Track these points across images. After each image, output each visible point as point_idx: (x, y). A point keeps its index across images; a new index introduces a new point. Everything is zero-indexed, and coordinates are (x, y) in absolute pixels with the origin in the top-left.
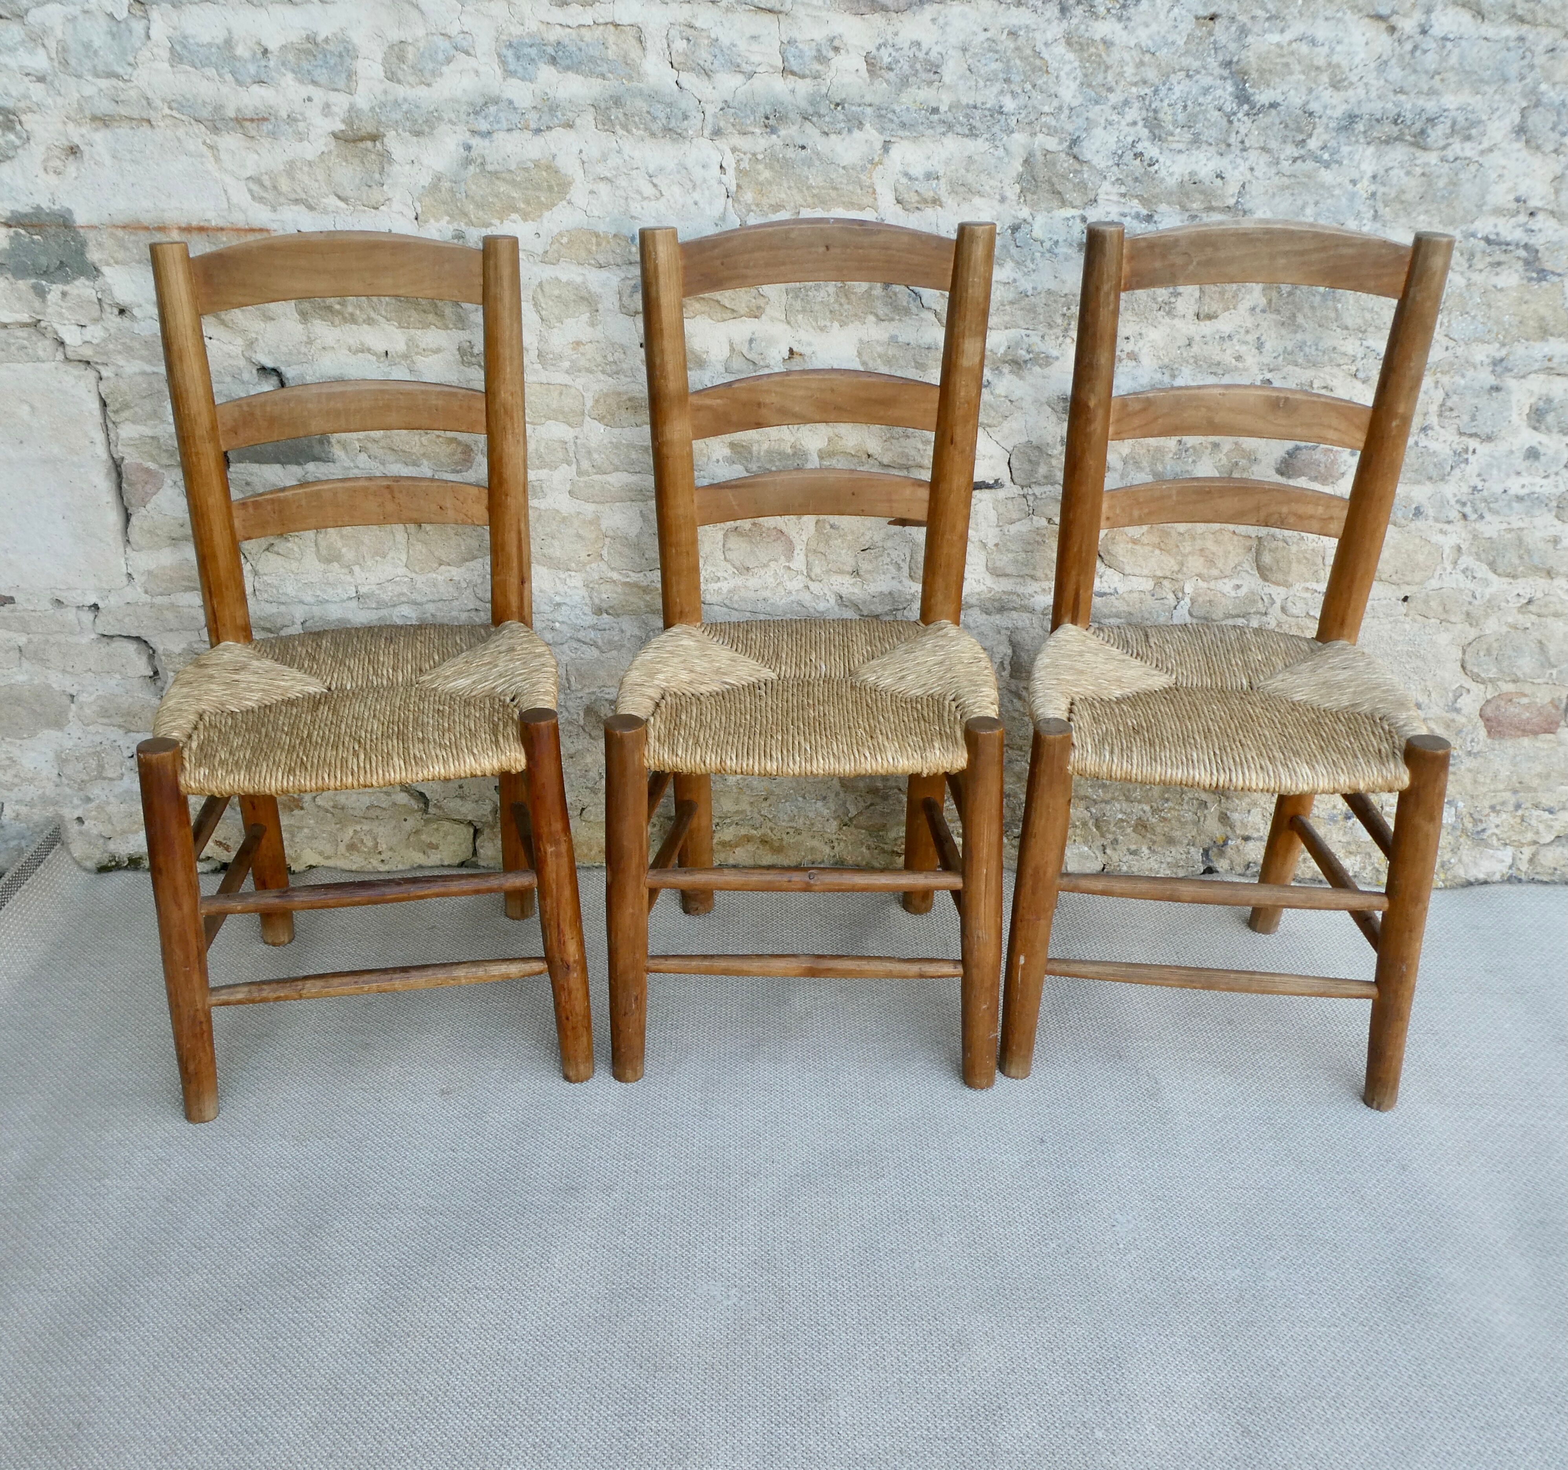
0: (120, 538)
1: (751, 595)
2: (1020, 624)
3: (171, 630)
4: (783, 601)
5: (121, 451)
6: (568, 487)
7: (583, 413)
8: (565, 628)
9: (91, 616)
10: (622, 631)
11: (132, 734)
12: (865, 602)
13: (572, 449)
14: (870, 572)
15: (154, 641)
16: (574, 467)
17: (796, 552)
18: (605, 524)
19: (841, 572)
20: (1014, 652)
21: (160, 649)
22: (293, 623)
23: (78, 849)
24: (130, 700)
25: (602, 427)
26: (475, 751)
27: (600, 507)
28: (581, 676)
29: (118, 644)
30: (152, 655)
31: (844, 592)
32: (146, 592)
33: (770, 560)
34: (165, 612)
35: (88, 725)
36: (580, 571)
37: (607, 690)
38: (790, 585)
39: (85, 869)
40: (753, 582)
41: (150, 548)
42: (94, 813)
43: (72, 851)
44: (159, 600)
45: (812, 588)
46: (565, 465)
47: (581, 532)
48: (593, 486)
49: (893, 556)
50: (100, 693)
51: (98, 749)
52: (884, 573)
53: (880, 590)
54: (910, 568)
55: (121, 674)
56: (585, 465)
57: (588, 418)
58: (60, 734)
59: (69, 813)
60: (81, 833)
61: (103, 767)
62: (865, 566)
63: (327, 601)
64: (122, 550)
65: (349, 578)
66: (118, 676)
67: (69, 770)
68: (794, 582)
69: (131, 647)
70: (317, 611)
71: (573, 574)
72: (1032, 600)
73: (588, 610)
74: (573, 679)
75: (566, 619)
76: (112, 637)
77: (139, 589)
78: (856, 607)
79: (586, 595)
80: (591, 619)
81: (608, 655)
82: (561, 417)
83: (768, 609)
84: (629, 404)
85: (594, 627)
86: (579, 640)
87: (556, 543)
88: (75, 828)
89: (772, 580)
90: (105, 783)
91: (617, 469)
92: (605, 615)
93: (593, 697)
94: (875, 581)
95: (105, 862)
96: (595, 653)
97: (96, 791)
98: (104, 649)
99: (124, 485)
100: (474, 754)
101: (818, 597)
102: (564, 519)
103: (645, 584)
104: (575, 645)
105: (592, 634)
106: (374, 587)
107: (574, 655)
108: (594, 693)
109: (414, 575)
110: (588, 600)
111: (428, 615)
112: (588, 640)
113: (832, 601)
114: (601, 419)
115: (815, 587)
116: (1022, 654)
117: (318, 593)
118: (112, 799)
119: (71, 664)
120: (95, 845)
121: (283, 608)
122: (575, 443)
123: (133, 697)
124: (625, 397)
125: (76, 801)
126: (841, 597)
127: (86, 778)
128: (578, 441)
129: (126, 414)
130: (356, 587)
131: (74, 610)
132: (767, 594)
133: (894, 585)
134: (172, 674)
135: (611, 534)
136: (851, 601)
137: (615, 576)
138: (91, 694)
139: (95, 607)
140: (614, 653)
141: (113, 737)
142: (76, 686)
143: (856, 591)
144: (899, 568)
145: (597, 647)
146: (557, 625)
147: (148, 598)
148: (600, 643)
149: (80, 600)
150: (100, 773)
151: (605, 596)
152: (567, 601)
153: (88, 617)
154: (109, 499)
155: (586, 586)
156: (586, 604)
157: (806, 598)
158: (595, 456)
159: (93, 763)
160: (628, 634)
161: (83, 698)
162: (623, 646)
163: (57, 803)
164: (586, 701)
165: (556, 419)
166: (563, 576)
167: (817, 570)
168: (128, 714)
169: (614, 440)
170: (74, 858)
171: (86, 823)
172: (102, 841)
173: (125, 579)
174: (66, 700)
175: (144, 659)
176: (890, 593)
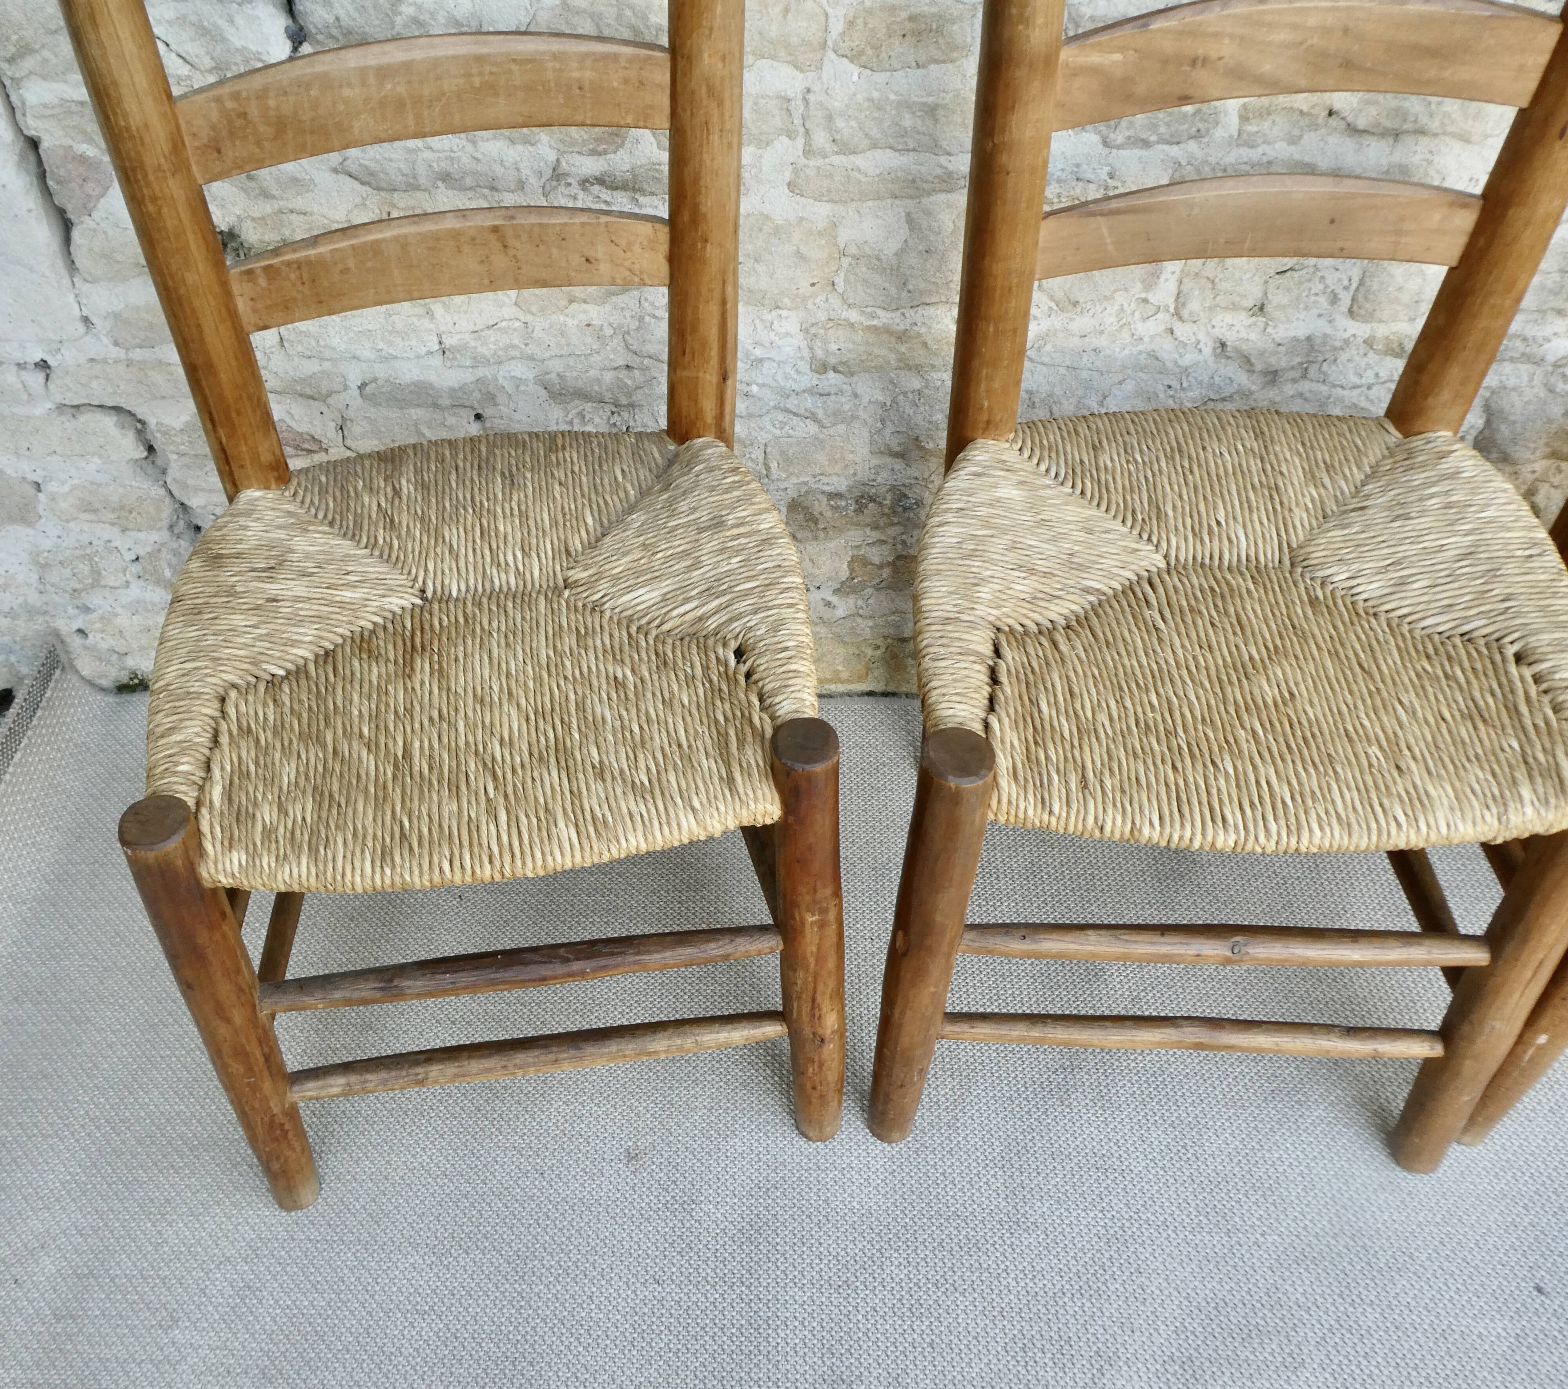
0: (60, 264)
1: (1075, 343)
2: (1512, 382)
3: (164, 398)
4: (1126, 352)
5: (33, 126)
6: (788, 176)
7: (824, 45)
8: (767, 394)
9: (40, 376)
10: (856, 396)
11: (132, 533)
12: (1262, 353)
13: (798, 108)
14: (1282, 307)
15: (141, 411)
16: (800, 142)
17: (1163, 277)
18: (845, 235)
19: (1234, 307)
20: (1488, 422)
21: (152, 422)
22: (346, 388)
23: (86, 666)
24: (121, 490)
25: (854, 71)
26: (696, 803)
27: (840, 209)
28: (787, 461)
29: (86, 418)
30: (141, 427)
31: (1231, 338)
32: (116, 344)
33: (1116, 291)
34: (151, 373)
35: (68, 521)
36: (797, 308)
37: (825, 480)
38: (1142, 329)
39: (103, 690)
40: (1081, 323)
41: (111, 279)
42: (98, 625)
43: (79, 667)
44: (137, 354)
45: (1178, 333)
46: (784, 139)
47: (804, 250)
48: (831, 176)
49: (1329, 282)
50: (76, 481)
51: (88, 551)
52: (1306, 308)
53: (1292, 334)
54: (1354, 299)
55: (100, 457)
56: (821, 138)
57: (831, 55)
58: (31, 532)
59: (66, 625)
60: (86, 648)
61: (99, 573)
62: (1277, 298)
63: (396, 357)
64: (66, 281)
65: (426, 323)
66: (96, 459)
67: (53, 576)
68: (1150, 323)
69: (109, 422)
70: (381, 371)
71: (784, 313)
72: (1547, 346)
73: (804, 367)
74: (774, 465)
75: (769, 381)
76: (77, 407)
77: (105, 340)
78: (1246, 361)
79: (804, 345)
80: (808, 380)
81: (832, 431)
82: (782, 54)
83: (1098, 363)
84: (908, 26)
85: (812, 391)
86: (787, 411)
87: (761, 268)
88: (76, 642)
89: (1112, 319)
90: (107, 592)
91: (874, 146)
92: (831, 374)
93: (804, 489)
94: (1288, 321)
95: (125, 680)
96: (812, 428)
97: (95, 599)
98: (70, 425)
99: (50, 183)
100: (693, 809)
101: (1185, 345)
102: (777, 230)
103: (902, 327)
104: (781, 417)
105: (809, 402)
106: (467, 337)
107: (778, 432)
108: (806, 483)
109: (529, 318)
110: (806, 353)
111: (553, 376)
112: (802, 411)
113: (1207, 351)
114: (854, 57)
115: (1183, 331)
116: (1503, 427)
117: (381, 345)
118: (119, 610)
119: (26, 445)
120: (108, 662)
121: (327, 365)
122: (806, 101)
123: (124, 486)
124: (904, 15)
125: (71, 611)
126: (1223, 345)
127: (78, 586)
128: (811, 97)
129: (28, 64)
130: (439, 336)
131: (14, 369)
132: (1102, 342)
133: (1319, 327)
134: (175, 457)
135: (853, 250)
136: (1238, 351)
137: (854, 316)
138: (63, 483)
139: (43, 365)
140: (841, 428)
141: (106, 537)
142: (39, 472)
143: (1253, 336)
145: (815, 420)
146: (755, 389)
147: (120, 353)
148: (820, 414)
149: (18, 356)
150: (98, 581)
151: (833, 347)
152: (773, 354)
153: (36, 379)
154: (32, 205)
155: (805, 331)
156: (802, 358)
157: (1166, 348)
158: (840, 123)
159: (84, 569)
160: (865, 401)
161: (51, 487)
162: (854, 417)
163: (45, 613)
164: (792, 493)
165: (773, 57)
166: (768, 317)
167: (1194, 305)
168: (122, 508)
169: (876, 95)
170: (83, 678)
171: (91, 636)
172: (115, 656)
173: (81, 328)
174: (31, 491)
175: (131, 435)
176: (1309, 339)
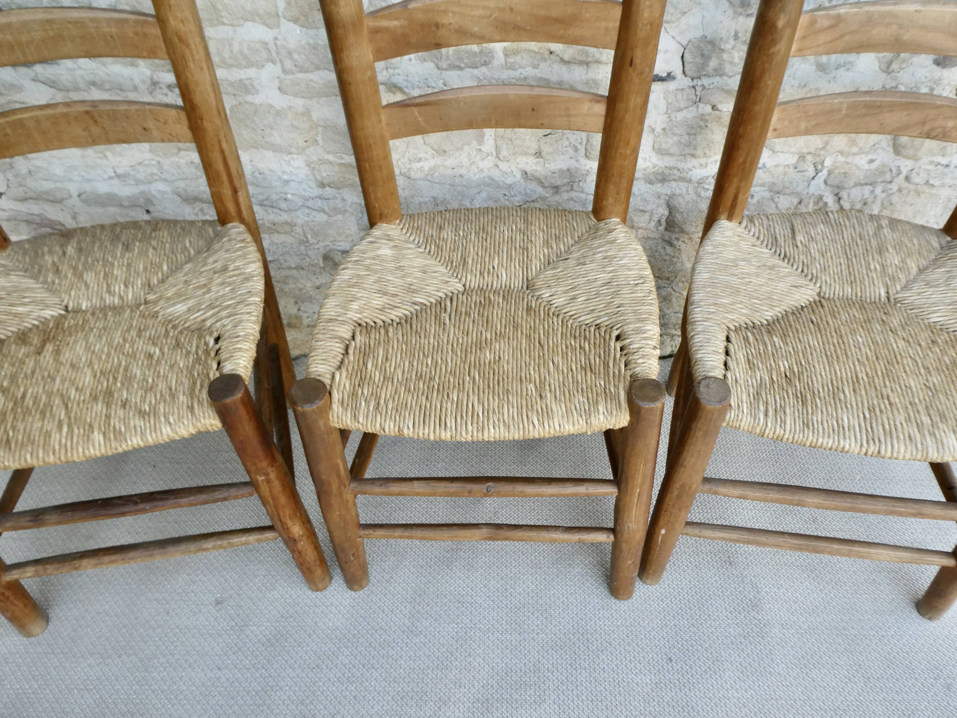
2: (678, 191)
4: (477, 177)
6: (277, 84)
7: (278, 15)
8: (296, 199)
10: (344, 200)
12: (546, 177)
13: (273, 49)
14: (550, 153)
16: (279, 66)
18: (315, 115)
19: (526, 154)
20: (671, 212)
25: (297, 28)
27: (309, 102)
28: (315, 234)
31: (528, 169)
36: (301, 154)
37: (337, 244)
38: (482, 164)
40: (450, 162)
45: (501, 167)
46: (270, 64)
47: (295, 123)
48: (298, 84)
49: (571, 139)
52: (563, 154)
53: (559, 167)
54: (586, 150)
56: (288, 64)
57: (283, 20)
62: (546, 149)
68: (486, 162)
71: (295, 156)
72: (691, 173)
73: (313, 184)
74: (309, 236)
75: (295, 192)
78: (540, 181)
79: (309, 173)
80: (316, 191)
81: (335, 218)
82: (257, 19)
83: (464, 183)
85: (320, 197)
86: (309, 208)
87: (276, 132)
89: (466, 160)
91: (317, 68)
92: (328, 188)
93: (328, 249)
94: (555, 160)
96: (325, 217)
101: (506, 174)
102: (278, 113)
104: (306, 211)
105: (319, 203)
107: (307, 219)
108: (328, 246)
109: (159, 159)
110: (311, 177)
112: (316, 208)
113: (518, 176)
114: (295, 21)
115: (503, 165)
116: (678, 215)
122: (276, 44)
126: (526, 173)
128: (278, 42)
132: (463, 171)
133: (572, 164)
135: (322, 123)
136: (534, 176)
137: (331, 158)
140: (340, 217)
143: (539, 169)
144: (576, 150)
145: (325, 212)
146: (289, 196)
148: (327, 209)
151: (325, 174)
152: (294, 178)
155: (308, 165)
156: (310, 180)
157: (496, 174)
158: (296, 56)
160: (349, 202)
162: (346, 211)
164: (323, 251)
165: (254, 21)
166: (287, 158)
167: (505, 152)
169: (311, 41)
176: (568, 170)
